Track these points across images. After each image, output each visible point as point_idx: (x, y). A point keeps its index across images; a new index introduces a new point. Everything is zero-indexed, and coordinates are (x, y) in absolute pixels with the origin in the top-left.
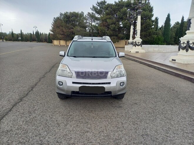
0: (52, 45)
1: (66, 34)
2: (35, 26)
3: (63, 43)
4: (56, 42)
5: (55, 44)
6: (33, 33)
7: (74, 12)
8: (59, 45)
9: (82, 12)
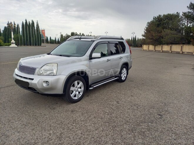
0: (141, 50)
1: (154, 38)
2: (133, 32)
3: (151, 47)
4: (145, 47)
5: (144, 49)
6: (132, 39)
7: (168, 14)
8: (148, 50)
9: (177, 13)
